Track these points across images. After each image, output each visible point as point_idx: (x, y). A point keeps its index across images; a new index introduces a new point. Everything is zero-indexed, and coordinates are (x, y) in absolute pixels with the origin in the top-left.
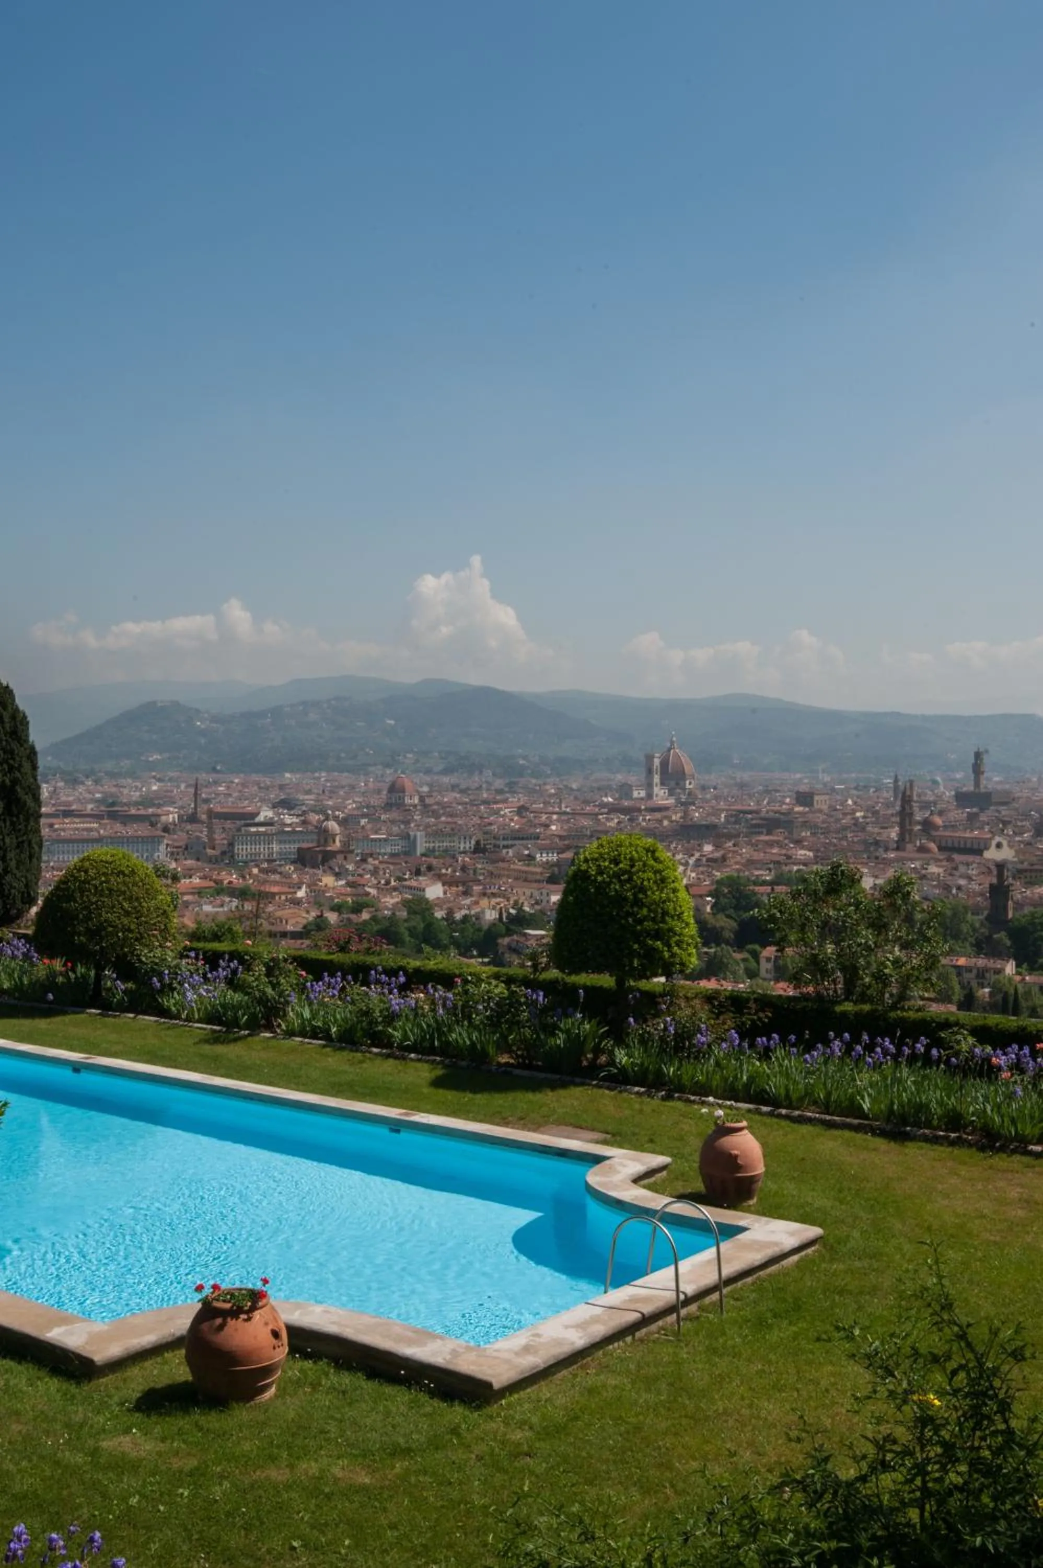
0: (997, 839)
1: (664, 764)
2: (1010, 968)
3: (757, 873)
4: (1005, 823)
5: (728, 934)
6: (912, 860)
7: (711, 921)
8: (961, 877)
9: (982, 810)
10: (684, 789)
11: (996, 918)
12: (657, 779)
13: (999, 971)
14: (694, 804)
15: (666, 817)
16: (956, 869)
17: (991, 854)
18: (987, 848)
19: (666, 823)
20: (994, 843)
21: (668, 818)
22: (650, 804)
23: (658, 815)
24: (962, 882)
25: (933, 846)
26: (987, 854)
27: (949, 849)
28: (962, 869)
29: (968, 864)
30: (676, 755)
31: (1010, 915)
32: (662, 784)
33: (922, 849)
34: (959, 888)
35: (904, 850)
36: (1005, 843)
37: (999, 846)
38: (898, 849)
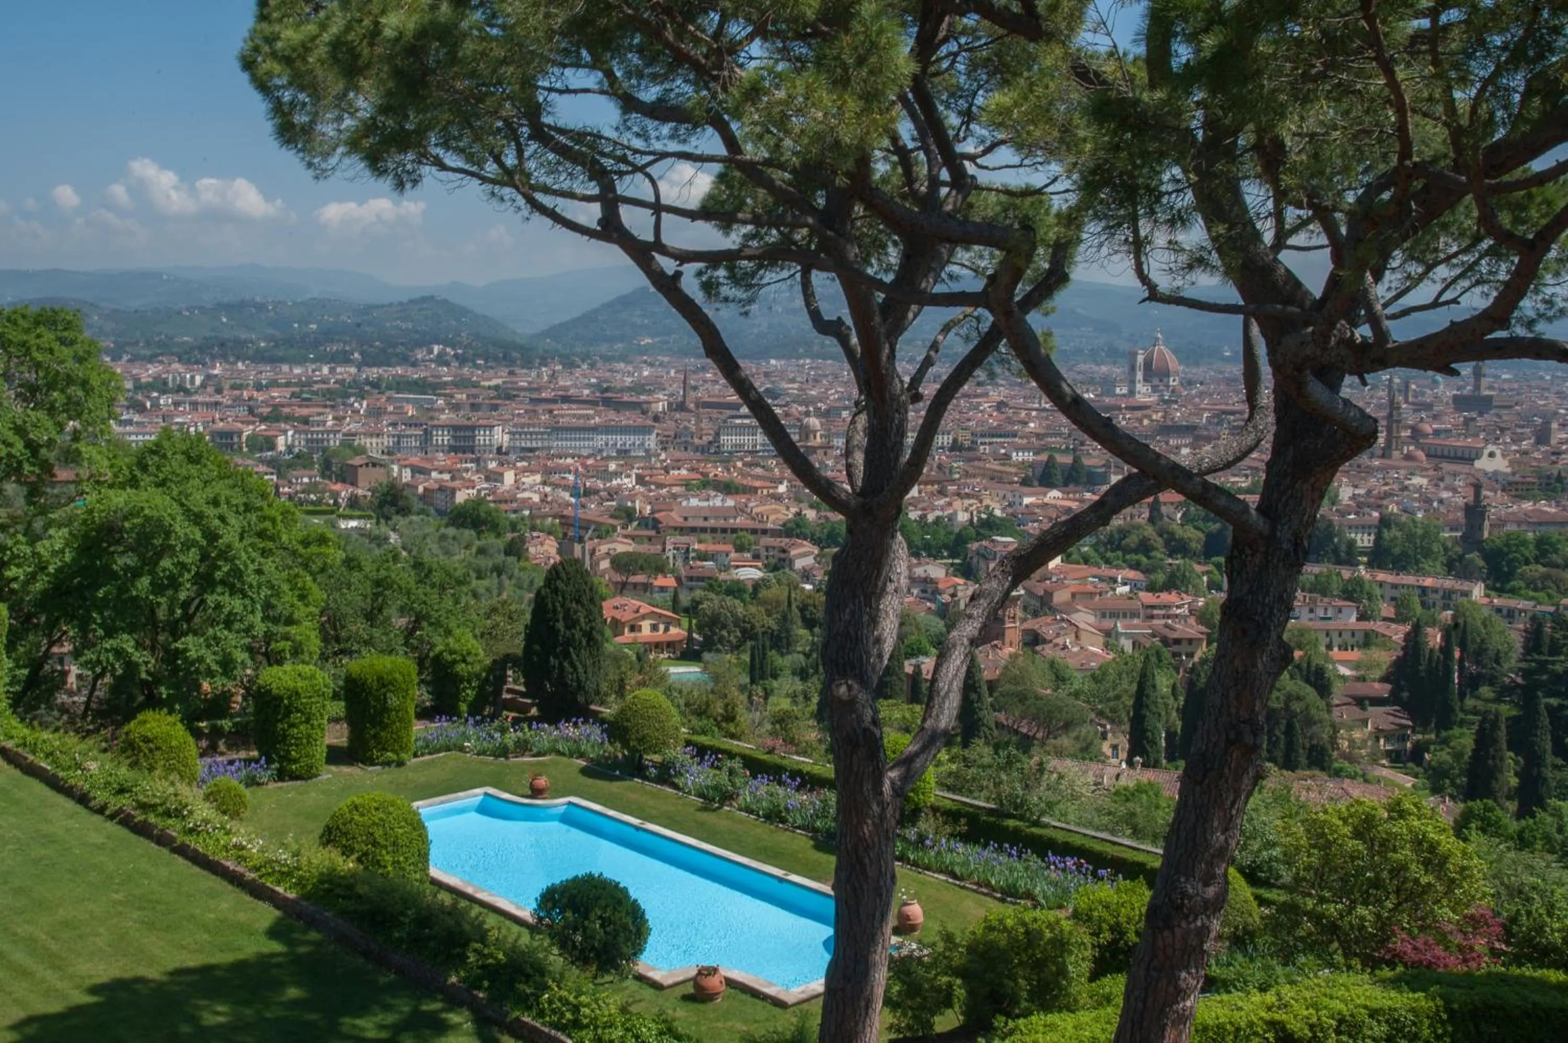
0: (1491, 448)
1: (1148, 364)
2: (1478, 591)
3: (1233, 479)
4: (1502, 430)
5: (1195, 546)
6: (1397, 468)
7: (1179, 532)
8: (1447, 489)
9: (1481, 414)
10: (1168, 386)
11: (1471, 538)
12: (1139, 376)
13: (1466, 594)
14: (1176, 402)
15: (1146, 416)
16: (1442, 479)
17: (1484, 464)
18: (1478, 456)
19: (1146, 422)
20: (1486, 452)
21: (1149, 417)
22: (1132, 402)
23: (1139, 414)
24: (1445, 495)
25: (1420, 454)
26: (1478, 464)
27: (1437, 456)
28: (1448, 480)
29: (1455, 475)
30: (1160, 351)
31: (1486, 535)
32: (1145, 380)
33: (1409, 457)
34: (1441, 501)
35: (1390, 457)
36: (1498, 452)
37: (1492, 455)
38: (1383, 456)
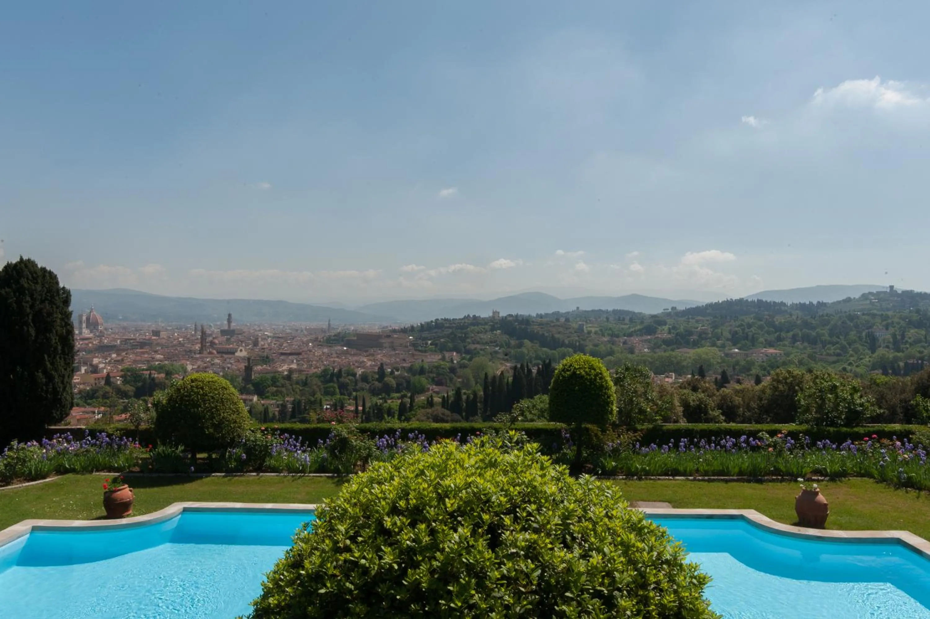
0: (241, 348)
1: (88, 319)
2: (255, 398)
3: (139, 366)
4: (242, 342)
5: (131, 393)
6: (207, 358)
7: (123, 388)
8: (228, 363)
9: (231, 336)
10: (98, 330)
11: (247, 378)
12: (84, 325)
13: (251, 400)
14: (104, 336)
15: (90, 343)
16: (225, 360)
17: (238, 354)
18: (236, 351)
19: (90, 345)
20: (239, 349)
21: (92, 343)
22: (81, 337)
23: (86, 342)
24: (229, 365)
25: (215, 352)
26: (236, 354)
27: (221, 352)
28: (228, 360)
29: (230, 358)
30: (94, 315)
31: (253, 377)
32: (87, 327)
33: (210, 353)
34: (228, 368)
35: (203, 353)
36: (243, 350)
37: (241, 350)
38: (200, 353)
